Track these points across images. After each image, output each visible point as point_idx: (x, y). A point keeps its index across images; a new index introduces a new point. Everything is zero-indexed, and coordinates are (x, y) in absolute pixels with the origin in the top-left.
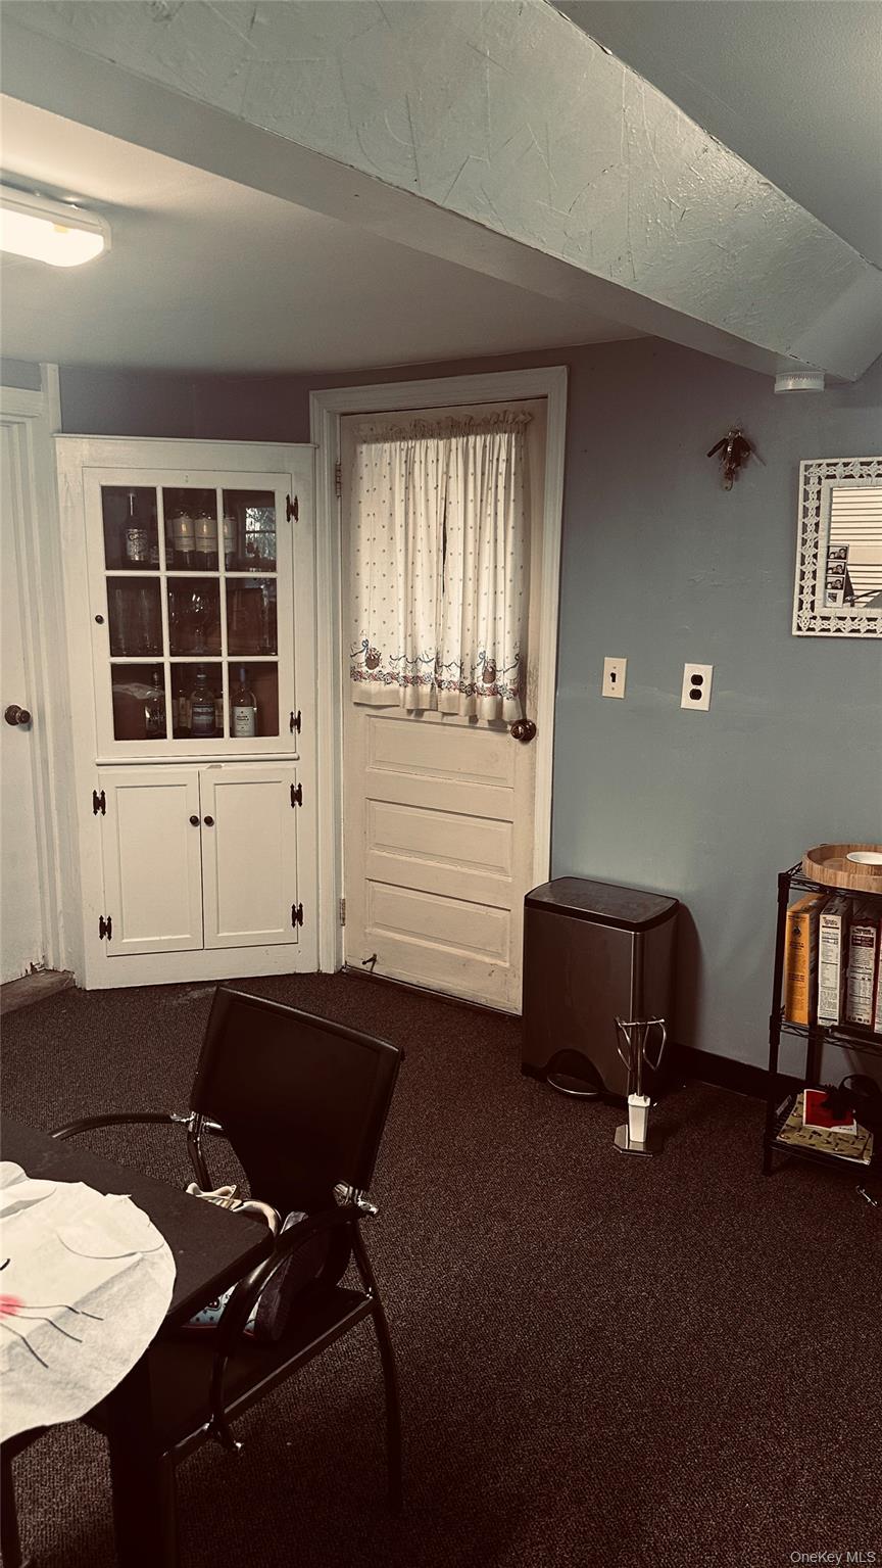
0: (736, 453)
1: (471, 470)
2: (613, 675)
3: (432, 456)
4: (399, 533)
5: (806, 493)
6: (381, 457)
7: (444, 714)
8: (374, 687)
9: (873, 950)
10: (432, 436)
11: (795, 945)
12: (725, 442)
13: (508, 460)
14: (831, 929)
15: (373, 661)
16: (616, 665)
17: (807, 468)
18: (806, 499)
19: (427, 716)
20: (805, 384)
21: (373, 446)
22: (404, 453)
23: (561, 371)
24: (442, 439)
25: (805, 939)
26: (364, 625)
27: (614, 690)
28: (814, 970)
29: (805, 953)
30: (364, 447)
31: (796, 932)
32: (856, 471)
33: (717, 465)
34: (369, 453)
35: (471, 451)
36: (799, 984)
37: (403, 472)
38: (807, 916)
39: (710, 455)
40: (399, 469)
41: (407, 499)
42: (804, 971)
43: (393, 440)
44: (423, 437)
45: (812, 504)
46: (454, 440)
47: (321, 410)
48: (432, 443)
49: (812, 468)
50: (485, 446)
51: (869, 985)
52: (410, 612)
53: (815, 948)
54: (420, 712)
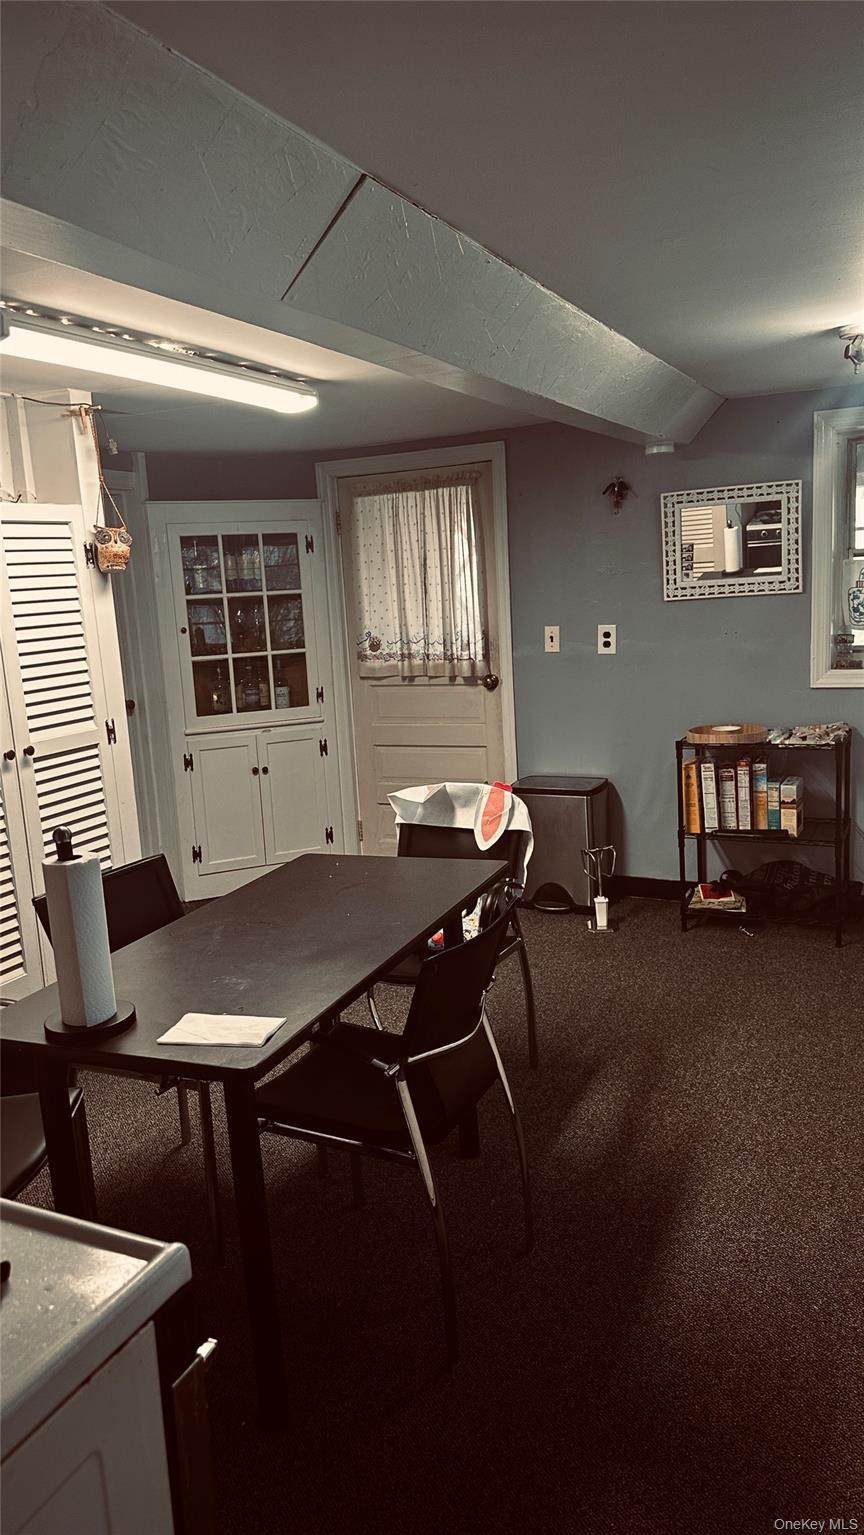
0: (619, 491)
1: (441, 511)
2: (552, 638)
3: (411, 502)
4: (390, 556)
5: (666, 513)
6: (373, 506)
7: (431, 678)
8: (377, 664)
9: (733, 783)
10: (411, 490)
11: (688, 785)
12: (613, 485)
13: (468, 503)
14: (708, 771)
15: (375, 646)
16: (552, 631)
17: (665, 498)
18: (666, 517)
19: (417, 681)
20: (664, 449)
21: (366, 498)
22: (390, 502)
23: (500, 445)
24: (418, 491)
25: (694, 780)
26: (367, 622)
27: (551, 647)
28: (701, 800)
29: (694, 789)
30: (360, 499)
31: (688, 777)
32: (695, 499)
33: (608, 500)
34: (362, 503)
35: (441, 499)
36: (692, 809)
37: (391, 514)
38: (694, 766)
39: (604, 493)
40: (387, 513)
41: (395, 533)
42: (695, 800)
43: (381, 494)
44: (404, 490)
45: (670, 520)
46: (427, 492)
47: (323, 474)
48: (411, 495)
49: (668, 499)
50: (450, 495)
51: (733, 805)
52: (402, 609)
53: (700, 786)
54: (412, 678)
